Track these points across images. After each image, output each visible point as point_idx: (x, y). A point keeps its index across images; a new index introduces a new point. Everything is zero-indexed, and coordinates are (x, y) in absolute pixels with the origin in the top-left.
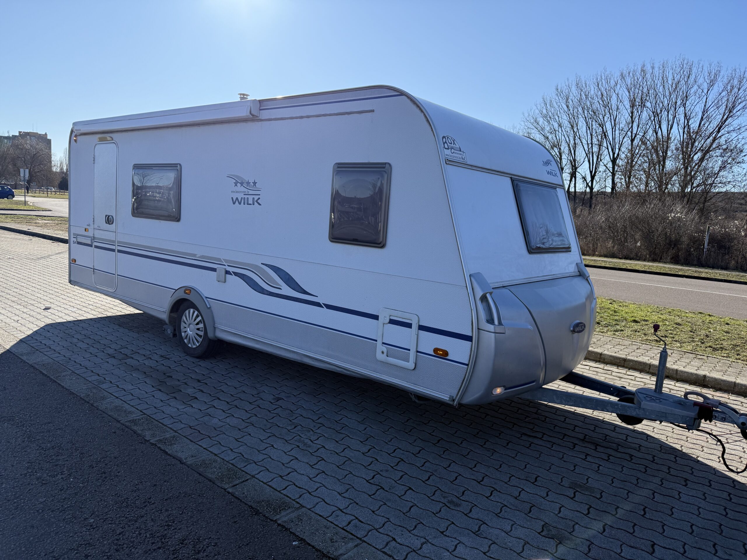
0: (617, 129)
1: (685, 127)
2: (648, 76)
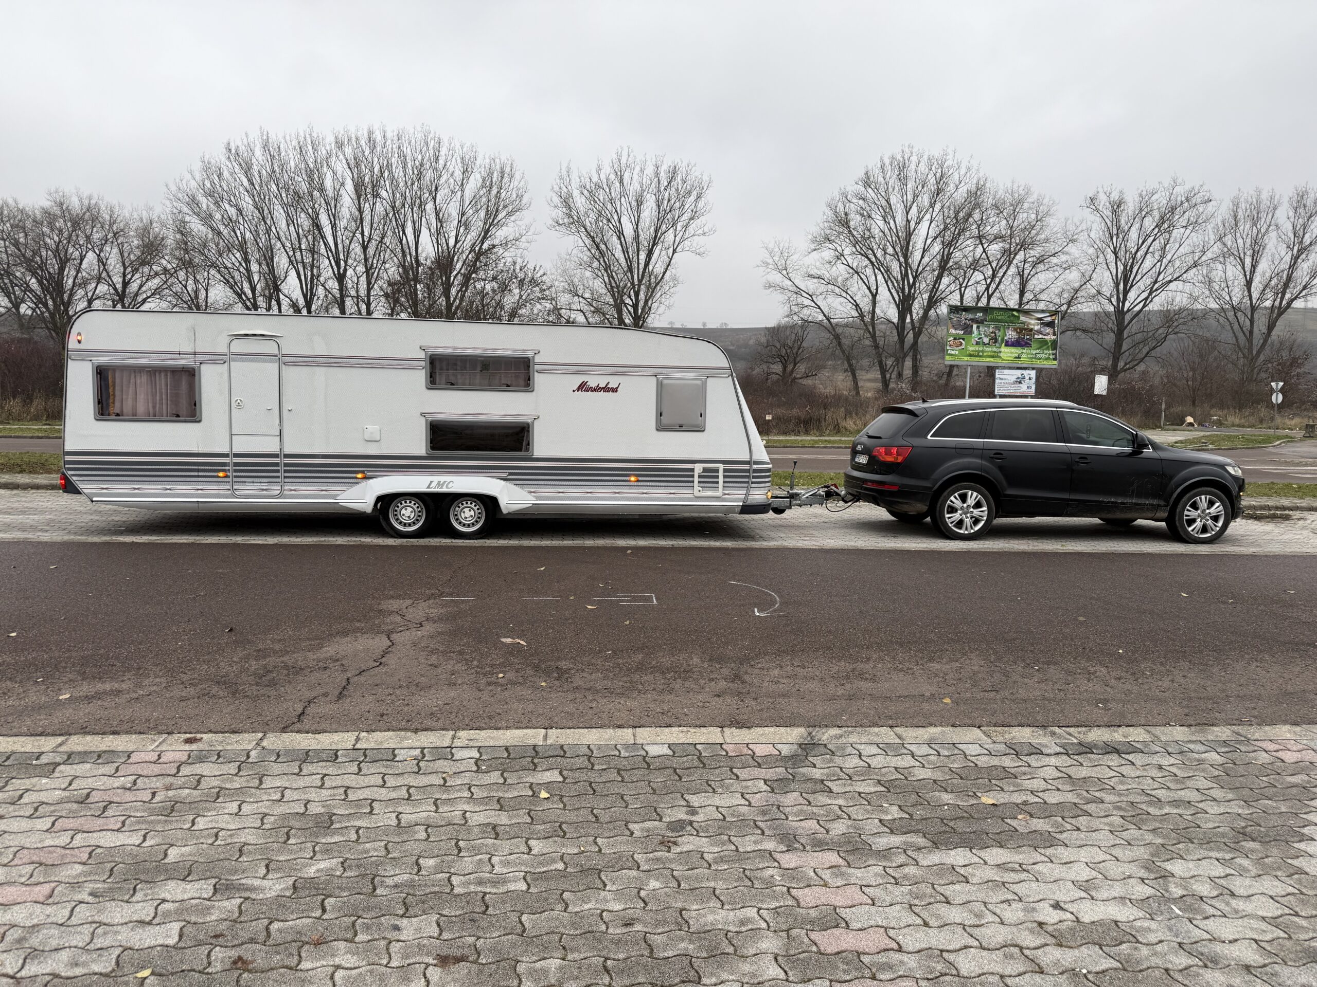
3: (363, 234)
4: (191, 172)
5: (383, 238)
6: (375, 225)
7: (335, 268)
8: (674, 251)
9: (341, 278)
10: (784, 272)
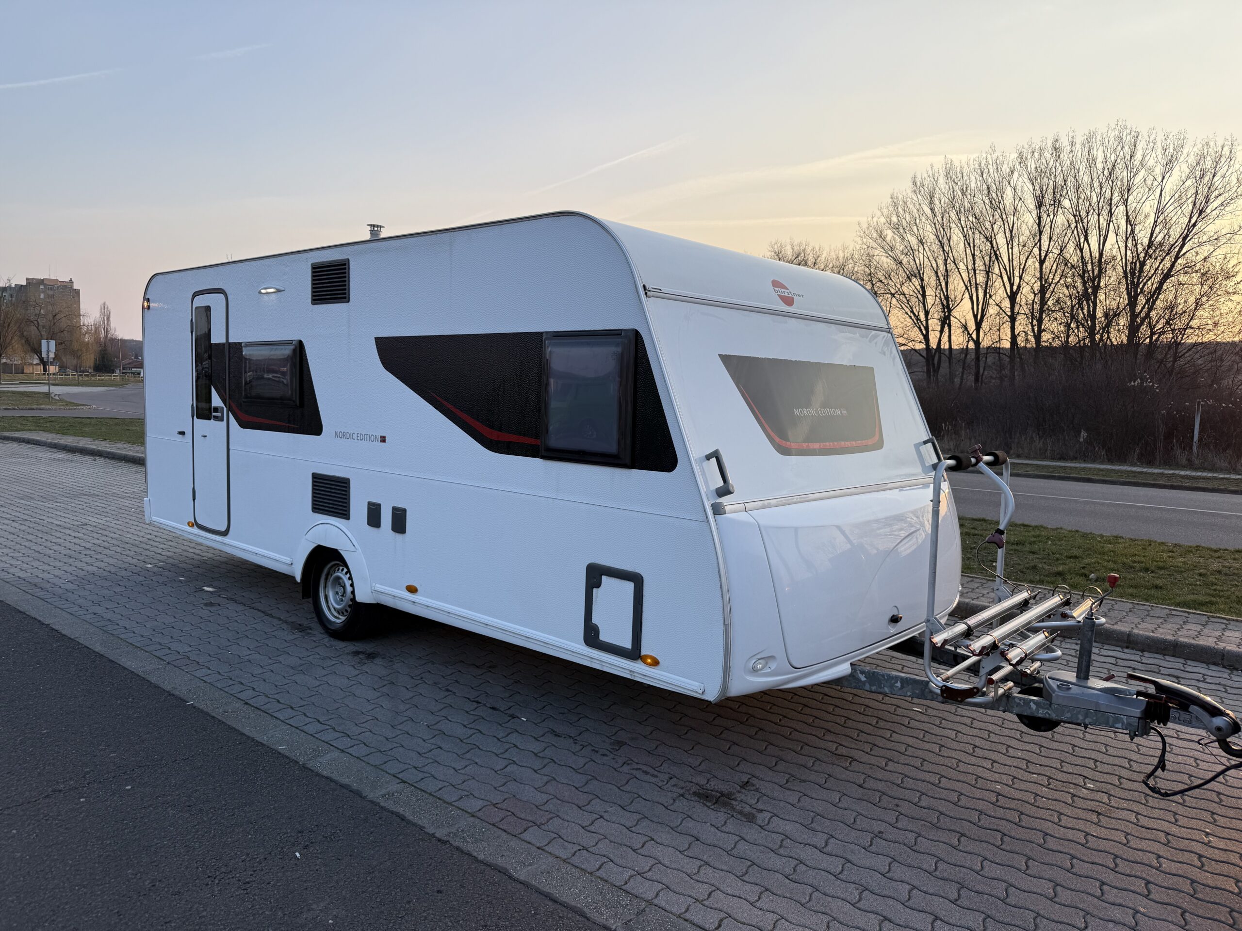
0: (1015, 244)
1: (1127, 238)
2: (1064, 156)
3: (1040, 250)
4: (881, 209)
5: (1062, 250)
6: (1055, 239)
7: (1008, 287)
9: (1012, 297)
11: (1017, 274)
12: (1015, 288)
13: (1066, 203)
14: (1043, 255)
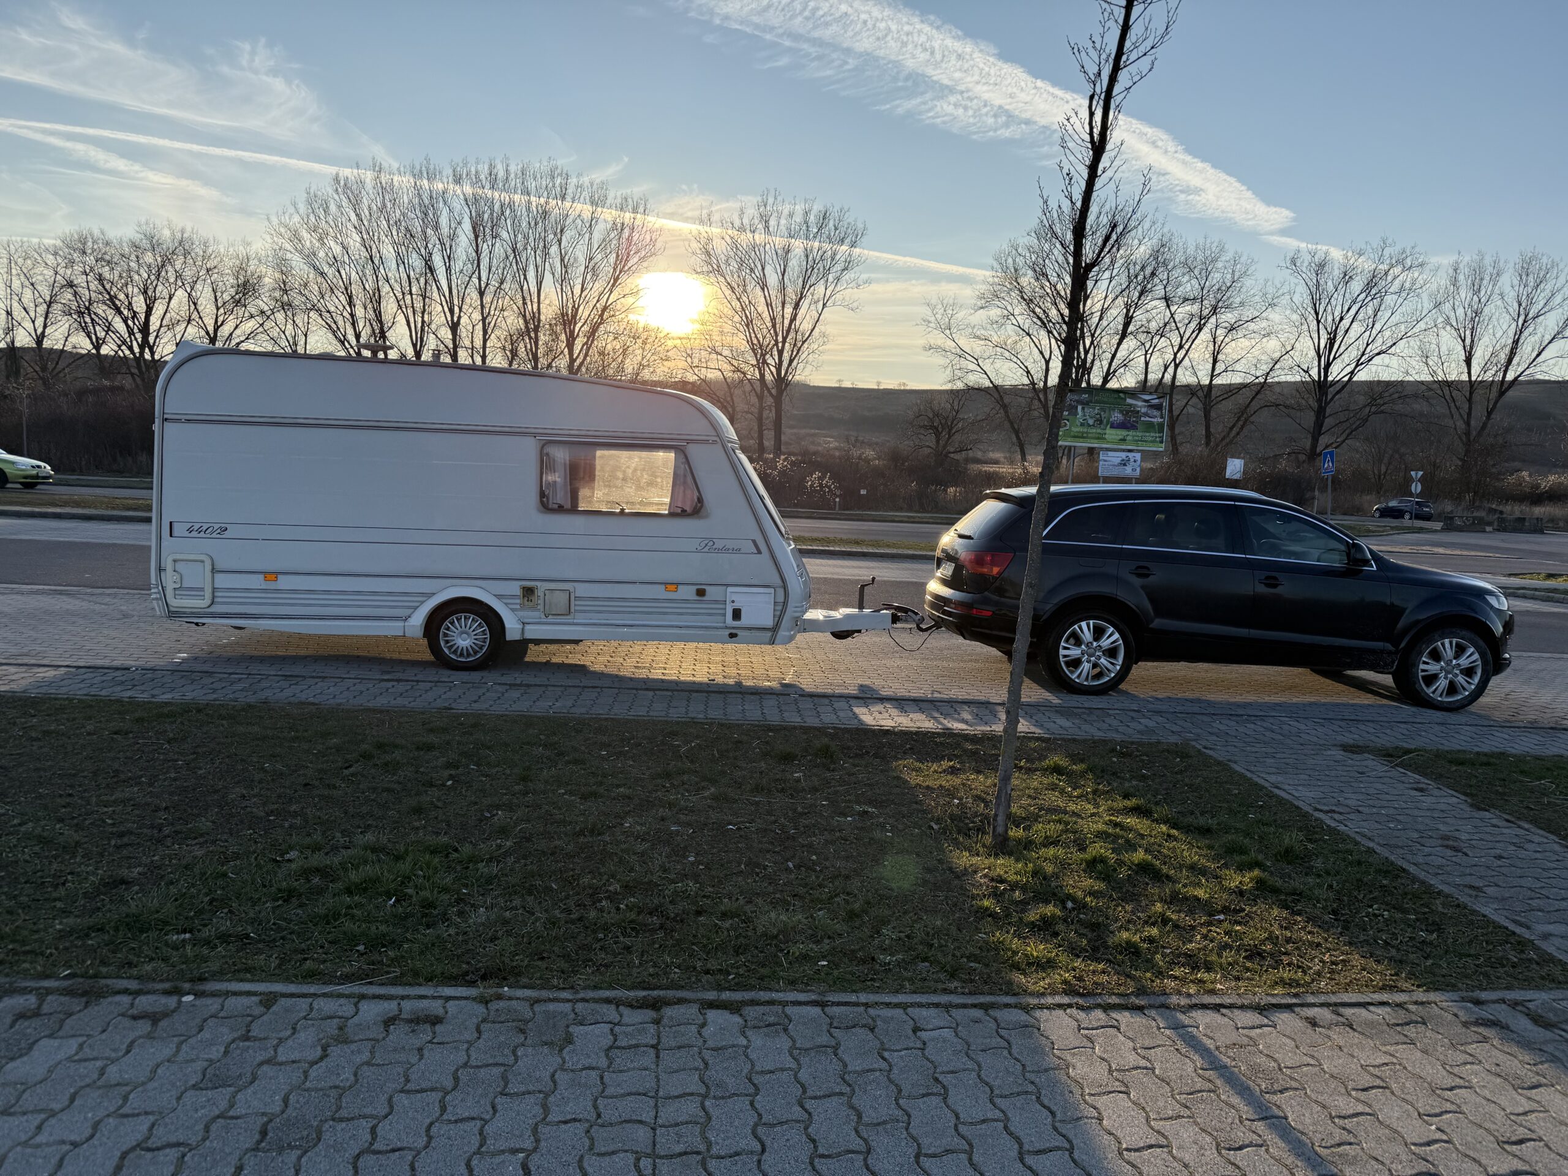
3: (480, 279)
4: (295, 205)
5: (502, 283)
6: (493, 269)
7: (448, 314)
8: (824, 305)
9: (454, 327)
10: (948, 332)
11: (456, 302)
12: (455, 319)
13: (504, 235)
14: (483, 286)
